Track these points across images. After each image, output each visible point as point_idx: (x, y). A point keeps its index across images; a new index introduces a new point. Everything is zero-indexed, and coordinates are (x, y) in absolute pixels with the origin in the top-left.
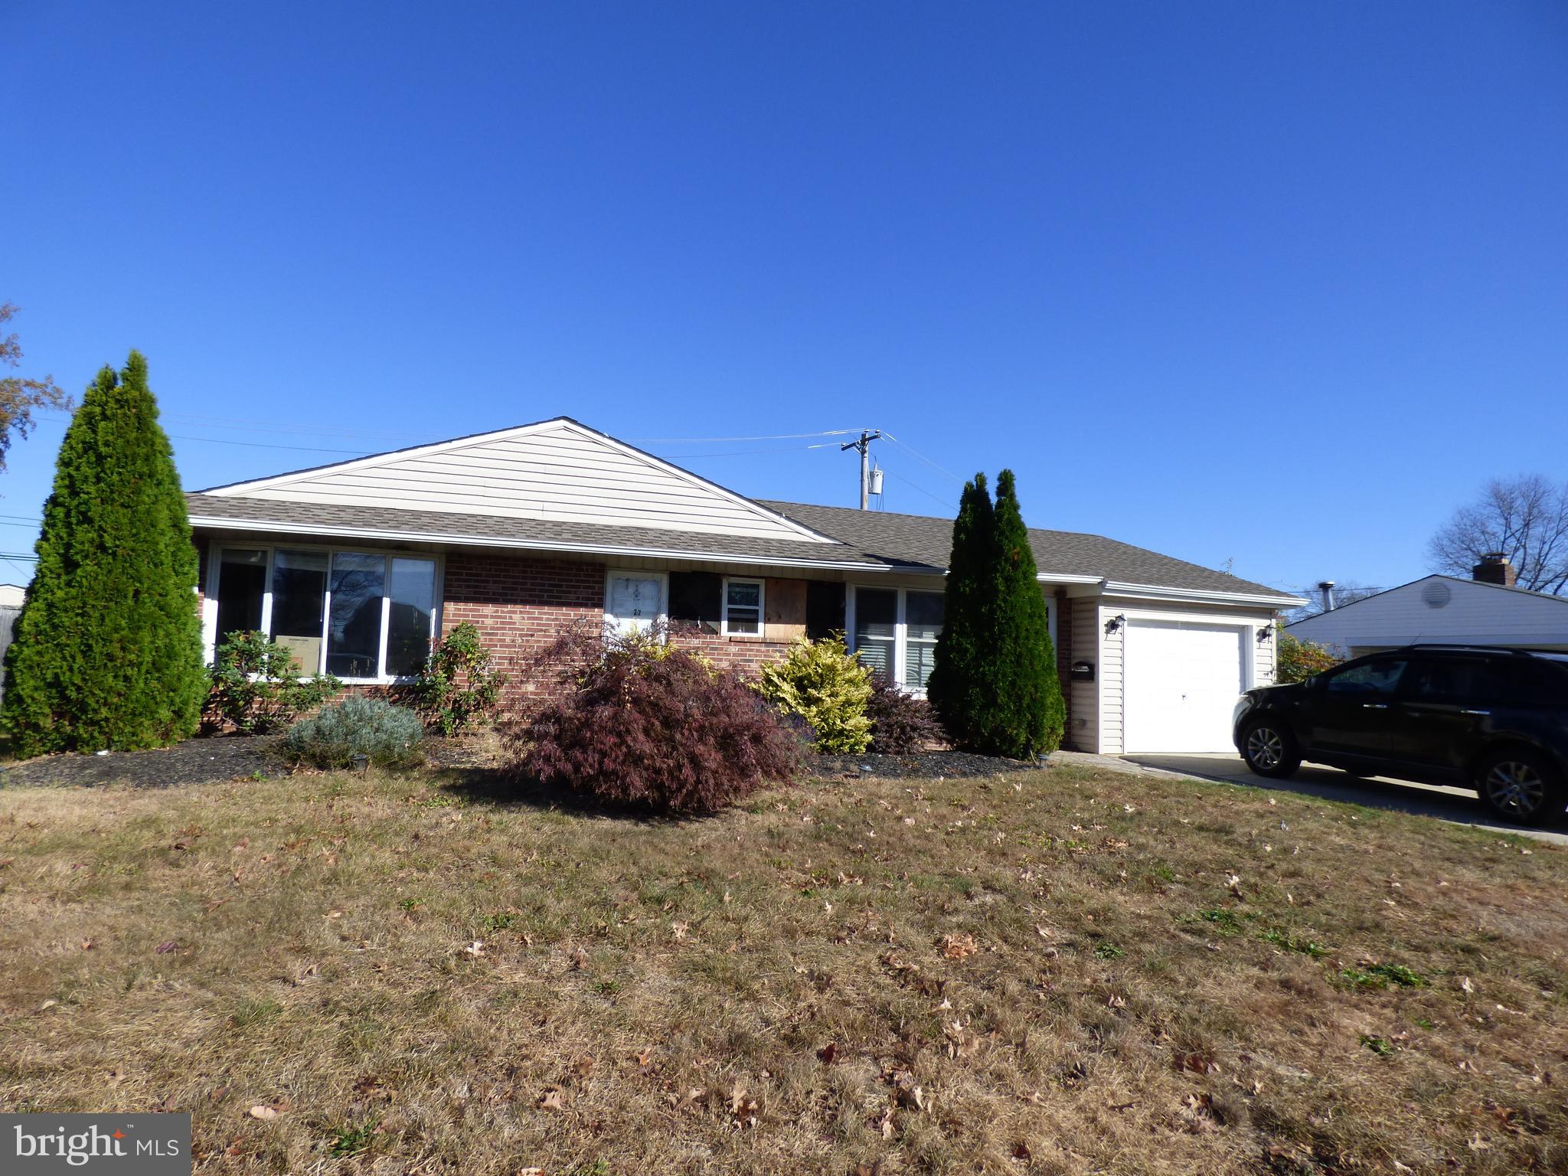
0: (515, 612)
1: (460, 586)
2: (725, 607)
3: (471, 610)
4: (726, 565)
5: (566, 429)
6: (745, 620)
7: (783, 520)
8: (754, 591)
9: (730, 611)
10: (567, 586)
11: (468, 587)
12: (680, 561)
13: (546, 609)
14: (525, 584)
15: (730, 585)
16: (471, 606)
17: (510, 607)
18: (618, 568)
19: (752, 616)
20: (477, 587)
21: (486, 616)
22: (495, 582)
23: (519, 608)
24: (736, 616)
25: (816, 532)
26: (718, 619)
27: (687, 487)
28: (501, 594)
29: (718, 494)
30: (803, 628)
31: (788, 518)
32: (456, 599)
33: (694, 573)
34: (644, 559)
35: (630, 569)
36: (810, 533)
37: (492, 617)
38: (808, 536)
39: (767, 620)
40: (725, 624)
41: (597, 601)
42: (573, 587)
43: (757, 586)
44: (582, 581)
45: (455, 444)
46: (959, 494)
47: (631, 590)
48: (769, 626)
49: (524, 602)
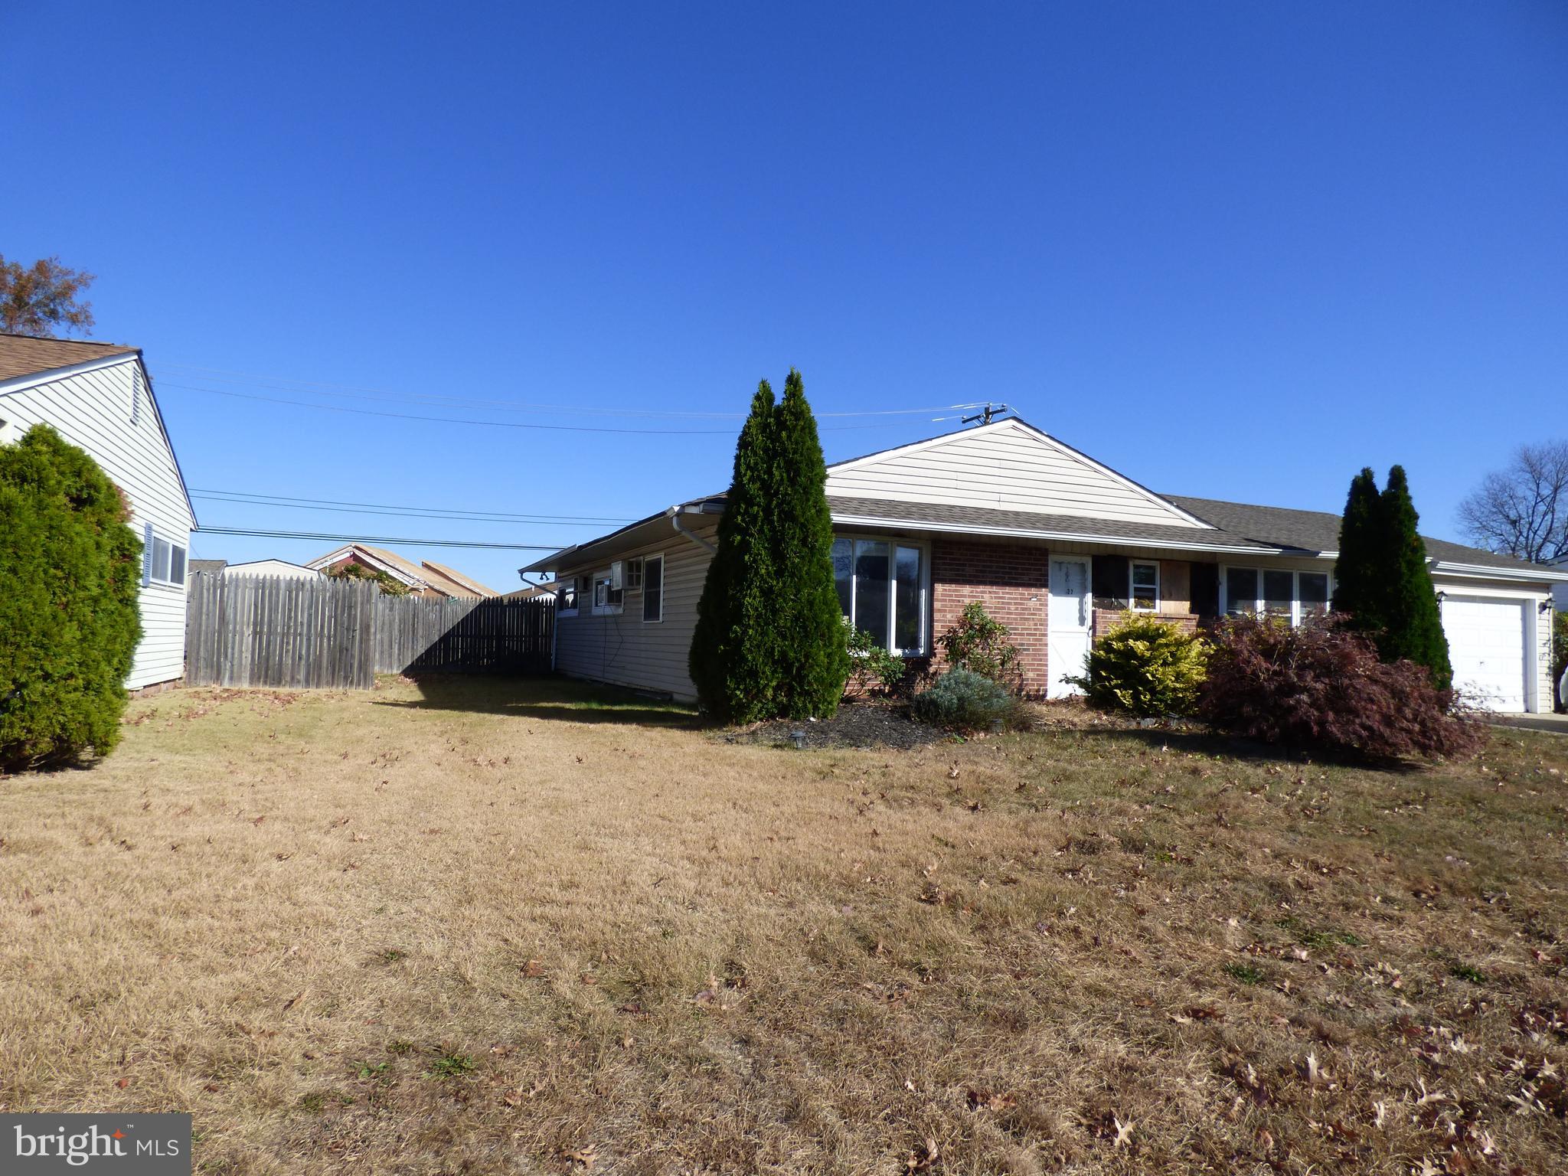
0: (984, 592)
1: (946, 570)
2: (1132, 586)
3: (954, 591)
4: (1132, 548)
5: (1014, 428)
6: (1146, 597)
7: (1173, 508)
8: (1151, 571)
9: (1136, 589)
10: (1022, 569)
11: (951, 570)
12: (1098, 545)
13: (1007, 589)
14: (991, 567)
15: (1136, 567)
16: (953, 587)
17: (981, 588)
18: (1055, 552)
19: (1150, 594)
20: (958, 570)
21: (965, 596)
22: (971, 565)
23: (988, 588)
24: (1140, 594)
25: (1199, 519)
26: (1127, 597)
27: (1103, 479)
28: (975, 576)
29: (1124, 485)
30: (1187, 605)
31: (1178, 507)
32: (944, 581)
33: (1109, 556)
34: (1072, 543)
35: (1063, 553)
36: (1192, 519)
37: (970, 597)
38: (1191, 522)
39: (1162, 598)
40: (1132, 601)
41: (1041, 582)
42: (1027, 569)
43: (1153, 568)
44: (1032, 564)
45: (935, 442)
46: (1348, 487)
47: (1064, 570)
48: (1164, 603)
49: (992, 583)
